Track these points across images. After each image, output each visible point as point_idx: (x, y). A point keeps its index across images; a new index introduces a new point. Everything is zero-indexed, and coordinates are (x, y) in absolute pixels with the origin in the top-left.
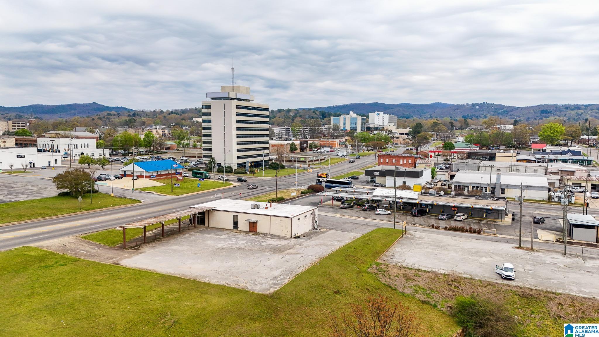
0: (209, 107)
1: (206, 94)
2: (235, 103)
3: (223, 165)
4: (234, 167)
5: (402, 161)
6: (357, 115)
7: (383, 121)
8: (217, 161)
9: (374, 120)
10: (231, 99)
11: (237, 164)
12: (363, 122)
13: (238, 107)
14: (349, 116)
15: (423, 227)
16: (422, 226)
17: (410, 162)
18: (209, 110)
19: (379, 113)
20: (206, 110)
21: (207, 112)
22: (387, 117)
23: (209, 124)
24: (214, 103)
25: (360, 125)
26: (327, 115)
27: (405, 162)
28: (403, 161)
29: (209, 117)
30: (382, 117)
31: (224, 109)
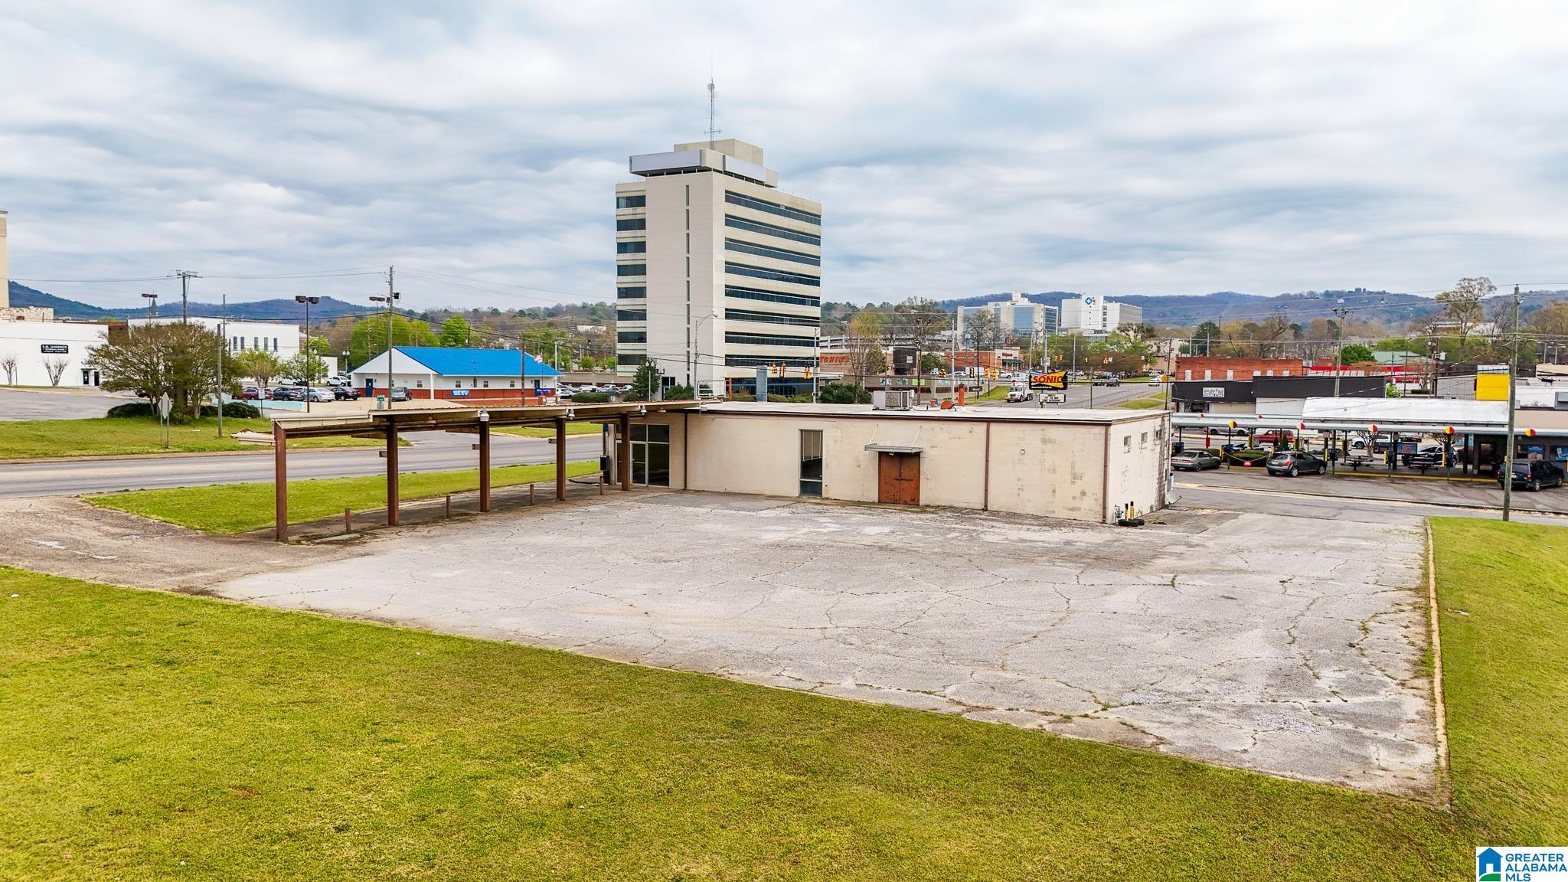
0: (639, 201)
1: (631, 161)
2: (721, 184)
3: (681, 382)
5: (1257, 373)
7: (1105, 320)
8: (664, 371)
9: (1076, 318)
10: (708, 170)
11: (728, 381)
12: (1051, 321)
13: (732, 197)
14: (1008, 303)
18: (640, 210)
20: (630, 210)
21: (631, 217)
22: (1114, 308)
23: (640, 255)
24: (653, 189)
25: (1042, 327)
29: (639, 233)
30: (1101, 308)
31: (688, 204)
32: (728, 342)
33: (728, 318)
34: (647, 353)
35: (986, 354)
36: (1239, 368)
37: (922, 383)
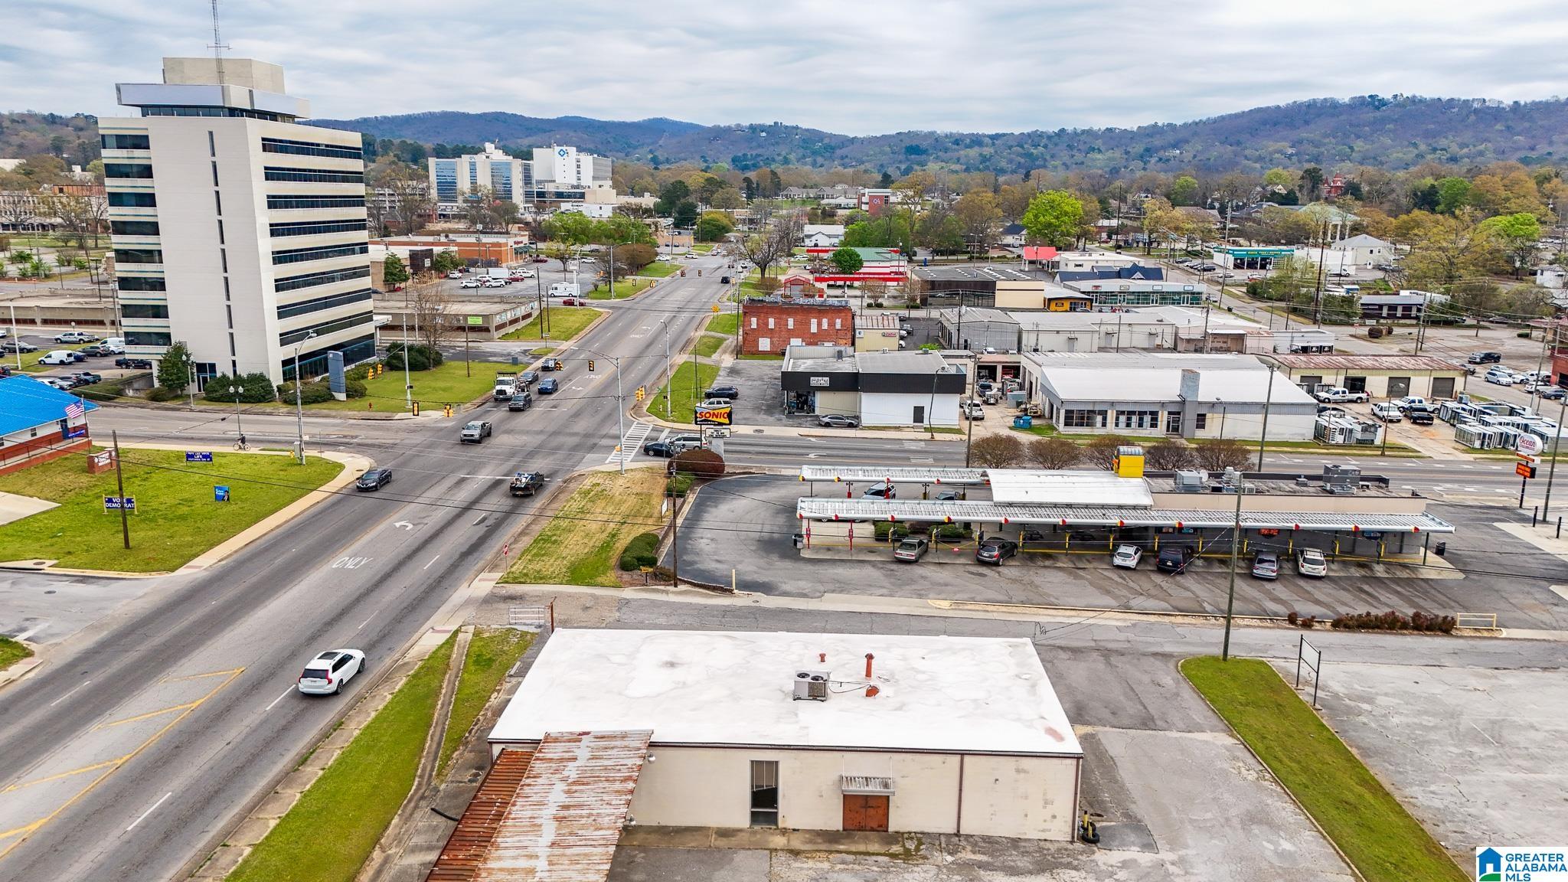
0: (141, 142)
1: (118, 90)
2: (258, 129)
3: (224, 370)
5: (814, 322)
7: (579, 172)
8: (200, 352)
9: (550, 169)
10: (233, 112)
11: (286, 362)
12: (527, 179)
13: (270, 145)
14: (482, 156)
17: (838, 326)
18: (142, 153)
19: (564, 148)
20: (124, 153)
21: (130, 162)
22: (587, 160)
23: (148, 211)
24: (155, 127)
25: (521, 183)
27: (825, 326)
28: (819, 324)
29: (145, 182)
30: (574, 161)
31: (213, 154)
32: (281, 316)
33: (278, 289)
34: (172, 331)
35: (499, 245)
36: (799, 317)
37: (479, 321)
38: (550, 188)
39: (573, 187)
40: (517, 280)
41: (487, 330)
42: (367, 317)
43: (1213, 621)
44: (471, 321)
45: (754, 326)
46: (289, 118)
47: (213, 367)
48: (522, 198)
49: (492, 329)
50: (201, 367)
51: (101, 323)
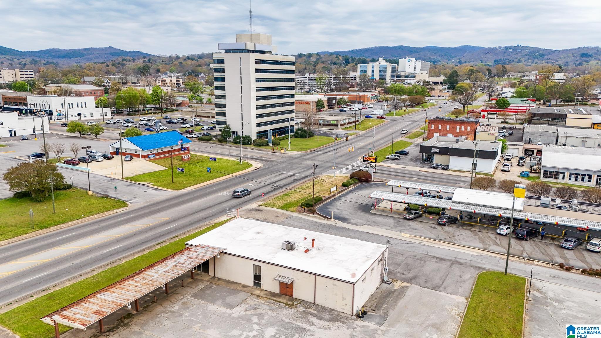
0: (222, 61)
1: (219, 45)
2: (254, 56)
3: (240, 134)
4: (254, 137)
5: (458, 127)
6: (387, 61)
7: (415, 68)
8: (233, 129)
9: (404, 67)
10: (249, 51)
11: (257, 133)
12: (393, 71)
13: (258, 62)
14: (377, 63)
15: (545, 265)
16: (542, 264)
18: (222, 65)
19: (410, 59)
20: (219, 65)
21: (219, 67)
22: (419, 63)
23: (223, 83)
24: (227, 57)
25: (390, 73)
26: (350, 60)
27: (463, 129)
28: (460, 129)
29: (222, 74)
30: (414, 64)
31: (241, 65)
32: (257, 117)
33: (257, 109)
34: (227, 121)
35: (364, 96)
36: (452, 125)
37: (334, 123)
38: (402, 74)
39: (411, 74)
40: (364, 108)
41: (337, 126)
42: (292, 119)
43: (523, 260)
44: (332, 122)
45: (433, 128)
46: (271, 52)
47: (237, 132)
48: (390, 78)
49: (339, 125)
50: (234, 132)
51: (209, 117)
